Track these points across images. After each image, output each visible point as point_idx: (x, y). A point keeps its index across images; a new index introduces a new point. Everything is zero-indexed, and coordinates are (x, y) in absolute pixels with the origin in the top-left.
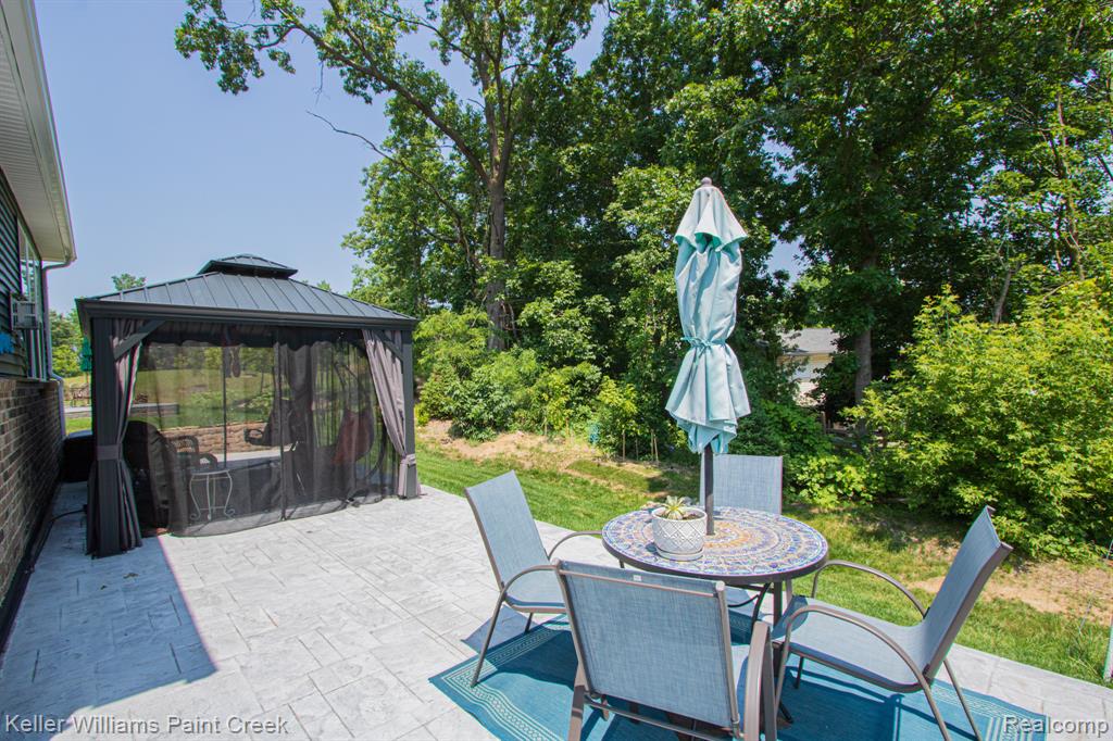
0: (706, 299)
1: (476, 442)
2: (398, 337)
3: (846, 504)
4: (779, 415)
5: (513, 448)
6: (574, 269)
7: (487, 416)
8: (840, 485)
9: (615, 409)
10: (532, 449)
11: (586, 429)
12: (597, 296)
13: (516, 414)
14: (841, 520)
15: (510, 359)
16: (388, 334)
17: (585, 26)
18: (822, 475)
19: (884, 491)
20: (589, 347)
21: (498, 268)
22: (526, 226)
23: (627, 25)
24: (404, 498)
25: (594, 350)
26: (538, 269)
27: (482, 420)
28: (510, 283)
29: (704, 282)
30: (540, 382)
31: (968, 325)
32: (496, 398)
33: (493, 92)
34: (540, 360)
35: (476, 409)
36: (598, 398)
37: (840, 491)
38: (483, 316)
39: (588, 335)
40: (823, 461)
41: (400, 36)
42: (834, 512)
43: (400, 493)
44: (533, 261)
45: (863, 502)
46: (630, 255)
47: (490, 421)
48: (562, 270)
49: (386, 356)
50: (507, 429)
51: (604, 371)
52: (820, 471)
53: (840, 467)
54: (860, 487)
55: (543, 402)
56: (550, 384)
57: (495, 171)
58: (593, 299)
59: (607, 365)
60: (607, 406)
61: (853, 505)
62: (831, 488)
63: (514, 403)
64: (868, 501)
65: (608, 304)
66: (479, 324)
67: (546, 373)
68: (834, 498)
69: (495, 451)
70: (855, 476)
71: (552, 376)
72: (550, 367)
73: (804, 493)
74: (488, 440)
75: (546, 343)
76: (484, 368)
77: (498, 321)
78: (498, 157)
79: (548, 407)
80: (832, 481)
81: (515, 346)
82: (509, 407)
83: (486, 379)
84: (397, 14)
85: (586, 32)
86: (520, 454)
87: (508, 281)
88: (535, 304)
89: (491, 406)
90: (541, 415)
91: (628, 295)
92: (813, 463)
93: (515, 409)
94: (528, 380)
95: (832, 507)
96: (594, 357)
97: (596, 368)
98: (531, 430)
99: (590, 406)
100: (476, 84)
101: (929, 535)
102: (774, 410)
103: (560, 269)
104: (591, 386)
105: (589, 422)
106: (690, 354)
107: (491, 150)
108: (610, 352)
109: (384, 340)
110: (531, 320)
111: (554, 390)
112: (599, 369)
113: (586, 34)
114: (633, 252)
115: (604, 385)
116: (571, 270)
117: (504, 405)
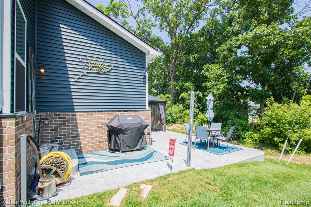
0: (209, 105)
1: (168, 126)
2: (164, 104)
3: (253, 142)
4: (240, 122)
5: (177, 128)
6: (193, 85)
7: (171, 120)
8: (252, 138)
9: (201, 119)
10: (182, 128)
11: (195, 124)
12: (199, 92)
13: (178, 120)
14: (251, 145)
15: (176, 107)
16: (163, 103)
17: (197, 25)
18: (249, 136)
19: (262, 140)
20: (196, 104)
21: (174, 84)
22: (181, 74)
23: (208, 27)
24: (164, 131)
25: (197, 105)
26: (184, 85)
27: (170, 121)
28: (177, 88)
29: (210, 103)
30: (184, 112)
31: (276, 105)
32: (173, 116)
33: (174, 41)
34: (184, 107)
35: (169, 118)
36: (198, 117)
37: (252, 139)
38: (170, 96)
39: (196, 101)
40: (249, 133)
41: (152, 28)
42: (250, 143)
43: (163, 130)
44: (183, 83)
45: (257, 142)
46: (207, 83)
47: (172, 121)
48: (190, 85)
49: (162, 107)
50: (175, 123)
51: (200, 110)
52: (249, 135)
53: (253, 134)
54: (257, 139)
55: (184, 117)
56: (186, 113)
57: (173, 59)
58: (197, 92)
59: (201, 109)
60: (200, 119)
61: (255, 142)
62: (250, 139)
63: (177, 117)
64: (258, 141)
65: (201, 94)
66: (168, 98)
67: (185, 110)
68: (251, 141)
69: (173, 128)
70: (256, 136)
71: (187, 111)
72: (186, 109)
73: (245, 140)
74: (171, 125)
75: (186, 103)
76: (170, 108)
77: (173, 96)
78: (174, 56)
79: (186, 119)
80: (251, 137)
81: (177, 103)
82: (176, 118)
83: (171, 111)
84: (152, 24)
85: (197, 26)
86: (179, 129)
87: (176, 88)
88: (183, 94)
89: (172, 117)
90: (184, 120)
91: (206, 92)
92: (247, 133)
93: (178, 118)
94: (181, 112)
95: (249, 142)
96: (197, 107)
97: (198, 109)
98: (181, 124)
99: (196, 119)
100: (168, 36)
101: (269, 148)
102: (239, 121)
103: (189, 85)
104: (196, 114)
105: (195, 122)
106: (208, 110)
107: (172, 54)
108: (201, 105)
109: (162, 104)
110: (182, 98)
111: (187, 114)
112: (198, 110)
113: (198, 27)
114: (208, 82)
115: (199, 114)
116: (192, 85)
117: (175, 117)
